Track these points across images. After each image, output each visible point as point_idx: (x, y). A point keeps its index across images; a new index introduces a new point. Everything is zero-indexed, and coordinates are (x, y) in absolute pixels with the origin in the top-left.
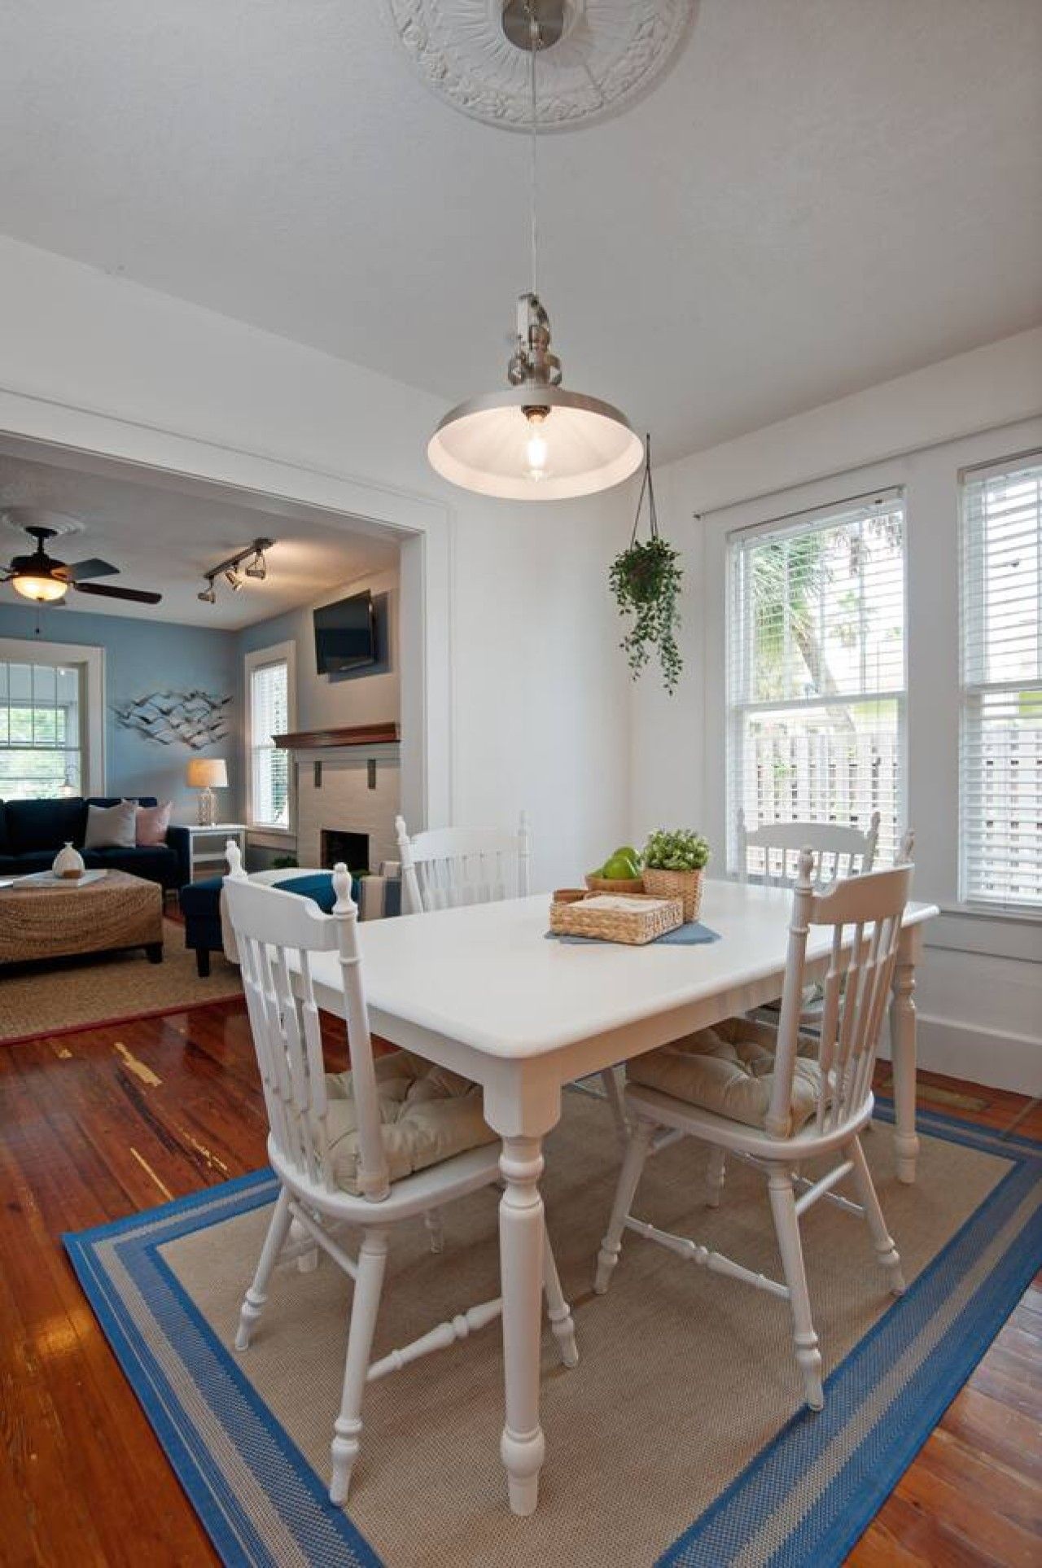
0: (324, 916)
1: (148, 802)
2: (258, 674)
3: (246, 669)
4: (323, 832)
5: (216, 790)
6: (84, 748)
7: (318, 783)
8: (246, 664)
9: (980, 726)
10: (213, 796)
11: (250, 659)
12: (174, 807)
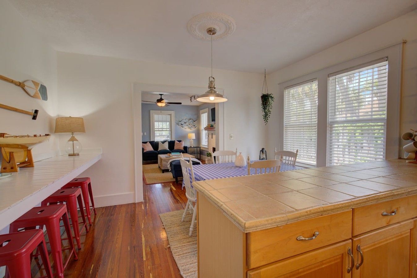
0: (189, 163)
1: (180, 141)
2: (202, 115)
3: (200, 114)
4: (213, 148)
5: (193, 139)
6: (171, 131)
7: (212, 138)
8: (200, 112)
9: (332, 129)
10: (192, 141)
11: (201, 111)
12: (184, 142)
